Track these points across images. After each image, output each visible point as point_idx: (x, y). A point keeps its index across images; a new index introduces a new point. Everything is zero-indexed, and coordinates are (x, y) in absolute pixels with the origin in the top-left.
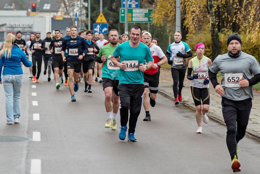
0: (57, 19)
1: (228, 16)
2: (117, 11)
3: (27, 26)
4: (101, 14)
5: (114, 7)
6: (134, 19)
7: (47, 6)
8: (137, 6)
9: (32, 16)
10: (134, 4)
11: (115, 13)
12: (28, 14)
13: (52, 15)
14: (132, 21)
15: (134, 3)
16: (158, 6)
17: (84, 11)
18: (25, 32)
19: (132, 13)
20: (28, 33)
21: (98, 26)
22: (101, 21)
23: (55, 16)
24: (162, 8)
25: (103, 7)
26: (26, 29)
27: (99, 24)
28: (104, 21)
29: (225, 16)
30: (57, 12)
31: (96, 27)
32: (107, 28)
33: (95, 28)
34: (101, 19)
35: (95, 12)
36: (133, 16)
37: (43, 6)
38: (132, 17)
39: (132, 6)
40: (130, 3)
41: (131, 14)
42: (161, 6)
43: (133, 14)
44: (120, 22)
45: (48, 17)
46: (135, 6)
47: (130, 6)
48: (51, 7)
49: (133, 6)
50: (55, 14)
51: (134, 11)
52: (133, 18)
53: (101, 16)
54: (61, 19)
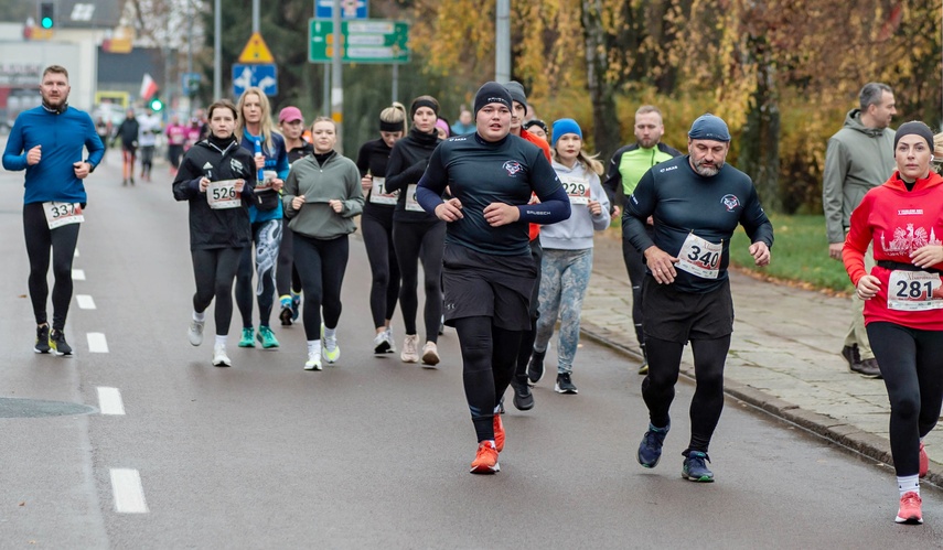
0: (115, 48)
2: (298, 27)
3: (24, 71)
4: (256, 36)
5: (290, 15)
6: (351, 53)
7: (82, 12)
8: (360, 13)
9: (40, 41)
10: (351, 7)
11: (294, 35)
12: (27, 35)
13: (98, 37)
14: (346, 57)
15: (352, 4)
17: (199, 30)
18: (20, 89)
19: (347, 34)
20: (28, 91)
21: (247, 73)
22: (257, 55)
23: (106, 42)
25: (262, 14)
26: (21, 81)
27: (250, 65)
28: (265, 56)
30: (113, 27)
31: (239, 74)
32: (272, 76)
33: (237, 77)
34: (256, 51)
35: (234, 30)
36: (350, 42)
37: (71, 9)
38: (346, 45)
39: (347, 13)
41: (342, 36)
43: (350, 37)
44: (311, 59)
45: (88, 43)
46: (354, 14)
47: (340, 11)
48: (95, 14)
49: (350, 11)
50: (108, 34)
51: (351, 27)
52: (349, 49)
53: (256, 43)
54: (126, 49)
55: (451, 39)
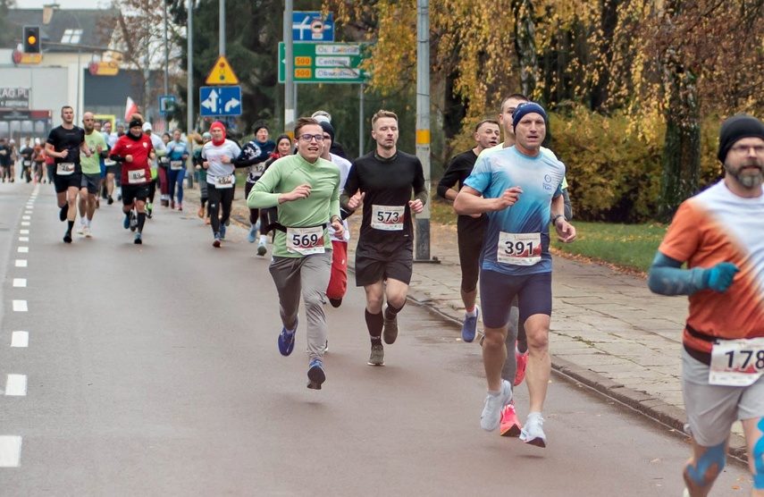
0: (101, 72)
1: (580, 68)
2: (269, 52)
3: (13, 96)
4: (222, 60)
5: (263, 38)
6: (319, 74)
7: (72, 35)
8: (327, 36)
9: (29, 65)
10: (318, 30)
11: (264, 57)
12: (16, 60)
13: (86, 61)
14: (313, 78)
15: (319, 27)
16: (381, 39)
17: (176, 51)
18: (8, 113)
19: (314, 56)
20: (16, 115)
21: (214, 95)
22: (222, 78)
23: (94, 65)
24: (392, 45)
25: (229, 39)
26: (10, 104)
27: (216, 87)
28: (231, 78)
29: (573, 68)
30: (101, 52)
31: (206, 96)
32: (238, 99)
33: (204, 99)
34: (222, 74)
35: (206, 53)
36: (317, 64)
37: (62, 34)
38: (313, 67)
39: (314, 36)
40: (308, 27)
41: (310, 58)
42: (389, 38)
43: (317, 59)
44: (279, 81)
45: (75, 66)
46: (321, 36)
47: (308, 34)
48: (83, 37)
49: (317, 34)
50: (96, 58)
51: (319, 50)
52: (317, 70)
53: (222, 65)
54: (114, 72)
55: (390, 61)
